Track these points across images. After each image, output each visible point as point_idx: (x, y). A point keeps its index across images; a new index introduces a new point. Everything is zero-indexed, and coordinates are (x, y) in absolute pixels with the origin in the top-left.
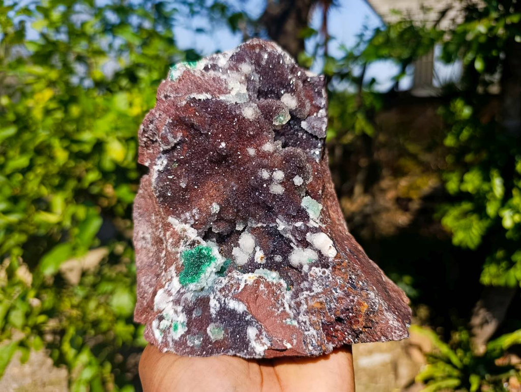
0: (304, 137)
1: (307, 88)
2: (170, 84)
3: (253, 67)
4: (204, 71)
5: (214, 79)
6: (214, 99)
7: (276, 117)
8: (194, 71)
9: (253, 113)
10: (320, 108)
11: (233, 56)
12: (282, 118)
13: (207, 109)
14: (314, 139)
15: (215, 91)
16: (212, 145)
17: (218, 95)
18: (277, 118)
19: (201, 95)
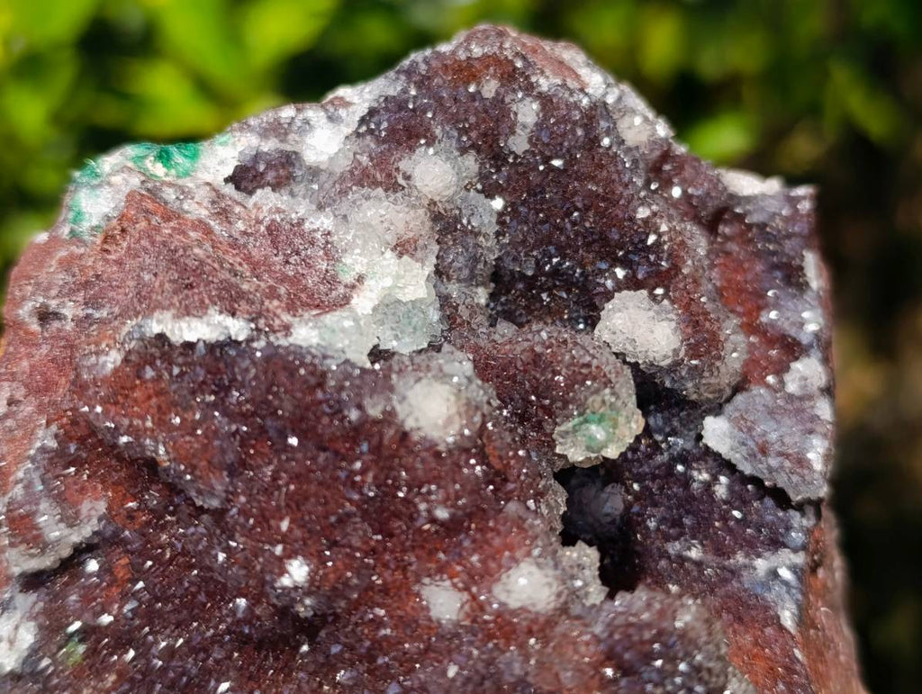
0: (721, 490)
1: (733, 247)
2: (63, 253)
3: (471, 163)
4: (229, 190)
5: (273, 230)
6: (260, 344)
7: (569, 425)
8: (185, 193)
9: (453, 410)
10: (793, 349)
11: (372, 112)
12: (597, 432)
13: (223, 390)
14: (769, 502)
15: (272, 294)
16: (247, 565)
17: (286, 318)
18: (575, 430)
19: (195, 323)
